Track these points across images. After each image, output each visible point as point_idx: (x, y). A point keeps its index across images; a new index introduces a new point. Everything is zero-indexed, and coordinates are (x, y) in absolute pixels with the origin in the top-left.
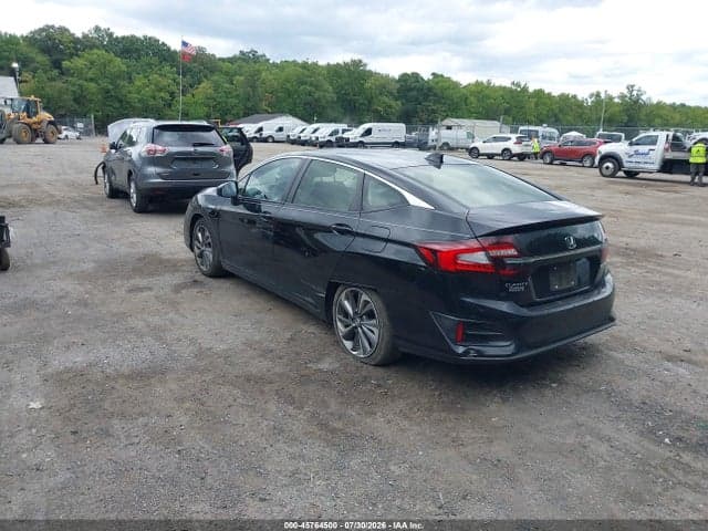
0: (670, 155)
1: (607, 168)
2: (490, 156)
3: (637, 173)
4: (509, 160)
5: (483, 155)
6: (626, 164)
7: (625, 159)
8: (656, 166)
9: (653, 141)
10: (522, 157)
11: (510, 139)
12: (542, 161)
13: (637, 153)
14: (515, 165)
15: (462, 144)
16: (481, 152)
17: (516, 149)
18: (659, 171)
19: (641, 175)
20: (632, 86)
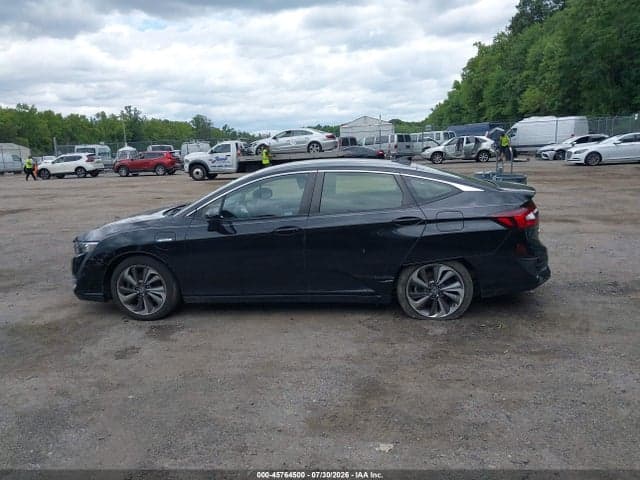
0: (243, 159)
1: (197, 173)
2: (61, 176)
3: (216, 175)
4: (85, 177)
5: (54, 175)
6: (211, 169)
7: (210, 164)
8: (234, 168)
9: (227, 148)
10: (95, 173)
11: (80, 158)
12: (117, 175)
13: (218, 159)
14: (90, 181)
15: (10, 167)
16: (52, 172)
17: (90, 167)
18: (238, 172)
19: (219, 176)
20: (130, 107)
